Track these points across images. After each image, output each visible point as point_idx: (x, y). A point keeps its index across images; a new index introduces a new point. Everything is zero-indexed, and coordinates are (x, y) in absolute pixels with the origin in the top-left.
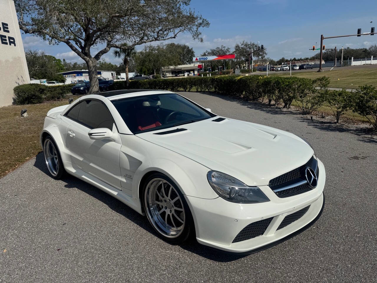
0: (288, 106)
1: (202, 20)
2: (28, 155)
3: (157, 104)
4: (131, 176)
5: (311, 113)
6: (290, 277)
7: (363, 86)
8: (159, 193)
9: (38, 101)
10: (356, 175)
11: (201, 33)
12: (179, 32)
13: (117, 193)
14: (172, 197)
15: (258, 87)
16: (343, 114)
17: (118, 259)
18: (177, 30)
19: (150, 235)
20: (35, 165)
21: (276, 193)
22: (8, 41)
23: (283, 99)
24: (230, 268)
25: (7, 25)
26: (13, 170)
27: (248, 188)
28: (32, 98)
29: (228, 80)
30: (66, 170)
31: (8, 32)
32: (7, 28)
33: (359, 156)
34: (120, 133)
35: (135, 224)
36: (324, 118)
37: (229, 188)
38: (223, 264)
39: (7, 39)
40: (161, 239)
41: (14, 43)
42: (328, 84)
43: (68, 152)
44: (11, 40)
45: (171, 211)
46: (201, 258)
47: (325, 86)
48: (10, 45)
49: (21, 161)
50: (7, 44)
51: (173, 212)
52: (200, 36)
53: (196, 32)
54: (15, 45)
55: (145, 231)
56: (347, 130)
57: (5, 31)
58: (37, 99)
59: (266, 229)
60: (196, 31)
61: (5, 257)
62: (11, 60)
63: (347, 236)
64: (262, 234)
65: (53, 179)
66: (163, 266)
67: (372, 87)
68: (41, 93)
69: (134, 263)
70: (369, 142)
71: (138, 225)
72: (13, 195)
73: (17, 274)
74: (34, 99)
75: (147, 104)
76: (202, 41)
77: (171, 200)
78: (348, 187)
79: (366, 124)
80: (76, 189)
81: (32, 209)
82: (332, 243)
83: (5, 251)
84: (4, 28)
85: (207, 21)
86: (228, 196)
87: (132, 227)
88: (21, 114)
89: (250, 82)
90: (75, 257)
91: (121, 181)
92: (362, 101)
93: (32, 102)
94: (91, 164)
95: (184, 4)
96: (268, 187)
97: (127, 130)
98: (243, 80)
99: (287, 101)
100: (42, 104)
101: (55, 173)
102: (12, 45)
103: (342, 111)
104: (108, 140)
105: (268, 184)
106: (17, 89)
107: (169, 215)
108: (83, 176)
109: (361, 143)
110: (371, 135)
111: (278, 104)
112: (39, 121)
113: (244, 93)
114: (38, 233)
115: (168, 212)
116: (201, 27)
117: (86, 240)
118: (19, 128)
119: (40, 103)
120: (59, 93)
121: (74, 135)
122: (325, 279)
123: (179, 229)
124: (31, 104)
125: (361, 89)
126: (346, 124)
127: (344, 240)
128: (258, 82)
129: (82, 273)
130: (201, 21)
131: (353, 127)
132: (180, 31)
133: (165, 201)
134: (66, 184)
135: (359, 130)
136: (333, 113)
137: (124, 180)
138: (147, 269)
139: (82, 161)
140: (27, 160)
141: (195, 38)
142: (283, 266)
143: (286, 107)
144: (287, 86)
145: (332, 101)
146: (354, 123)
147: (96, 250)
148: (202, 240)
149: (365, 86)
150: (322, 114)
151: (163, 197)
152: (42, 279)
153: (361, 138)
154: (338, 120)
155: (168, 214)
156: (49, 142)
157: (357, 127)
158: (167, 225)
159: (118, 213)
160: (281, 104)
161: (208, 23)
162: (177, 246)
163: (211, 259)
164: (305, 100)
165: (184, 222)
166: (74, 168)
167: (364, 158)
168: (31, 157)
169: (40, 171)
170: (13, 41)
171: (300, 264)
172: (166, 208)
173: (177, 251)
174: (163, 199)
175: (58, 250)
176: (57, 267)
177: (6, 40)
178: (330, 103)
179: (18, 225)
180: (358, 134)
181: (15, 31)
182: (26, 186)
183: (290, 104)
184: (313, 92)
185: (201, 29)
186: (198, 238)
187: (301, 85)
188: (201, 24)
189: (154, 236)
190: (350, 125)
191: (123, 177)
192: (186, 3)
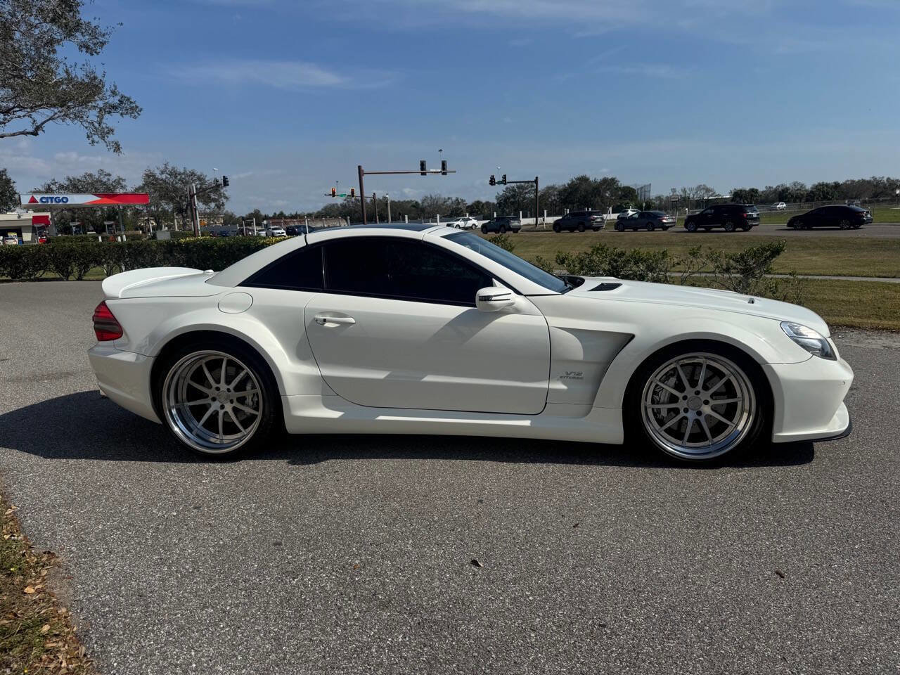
1: (118, 98)
11: (112, 131)
12: (48, 120)
13: (529, 421)
18: (41, 115)
34: (524, 295)
45: (699, 412)
51: (708, 411)
52: (111, 138)
53: (96, 125)
60: (100, 124)
76: (117, 148)
77: (702, 391)
85: (131, 103)
91: (547, 392)
94: (431, 378)
95: (84, 50)
107: (696, 421)
108: (382, 418)
115: (693, 416)
116: (116, 116)
121: (350, 321)
130: (114, 100)
132: (50, 119)
133: (686, 397)
139: (380, 380)
141: (93, 142)
151: (682, 390)
161: (137, 107)
172: (687, 410)
174: (681, 395)
185: (111, 120)
186: (777, 434)
188: (114, 107)
191: (558, 380)
192: (87, 48)
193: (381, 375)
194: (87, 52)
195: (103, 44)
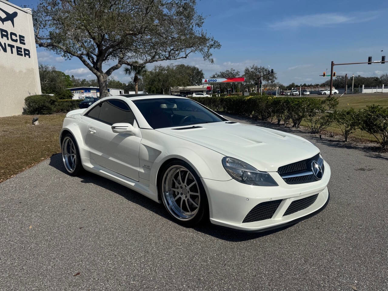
0: (297, 125)
1: (214, 42)
2: (43, 155)
3: (173, 107)
4: (149, 167)
5: (320, 132)
6: (296, 255)
7: (371, 106)
8: (176, 180)
9: (48, 112)
10: (362, 183)
11: (212, 55)
12: (190, 52)
13: (134, 184)
14: (188, 184)
15: (268, 106)
16: (352, 133)
17: (137, 236)
18: (188, 50)
19: (165, 220)
20: (50, 164)
21: (284, 179)
22: (23, 53)
23: (292, 118)
24: (240, 246)
25: (23, 37)
26: (29, 167)
27: (259, 172)
28: (42, 109)
29: (237, 100)
30: (84, 167)
31: (24, 44)
32: (24, 40)
33: (365, 168)
34: (140, 128)
35: (151, 212)
36: (333, 137)
37: (242, 172)
38: (234, 243)
39: (23, 50)
40: (176, 223)
41: (29, 55)
42: (337, 104)
43: (87, 148)
44: (26, 52)
45: (186, 197)
46: (213, 238)
47: (333, 106)
48: (25, 56)
49: (36, 160)
50: (22, 55)
51: (189, 197)
52: (211, 57)
53: (207, 53)
54: (30, 57)
55: (161, 217)
56: (355, 148)
57: (21, 43)
58: (47, 110)
59: (274, 213)
60: (208, 53)
61: (31, 232)
62: (24, 71)
63: (350, 228)
64: (271, 217)
65: (69, 176)
66: (179, 242)
67: (379, 107)
68: (52, 104)
69: (151, 240)
70: (376, 158)
71: (154, 212)
72: (32, 187)
73: (44, 244)
74: (44, 109)
75: (164, 106)
76: (212, 61)
77: (186, 185)
78: (353, 192)
79: (374, 144)
80: (93, 184)
81: (52, 198)
82: (335, 232)
83: (30, 227)
84: (20, 40)
85: (218, 43)
86: (241, 179)
87: (148, 214)
88: (33, 122)
89: (260, 102)
90: (97, 233)
91: (139, 172)
92: (370, 119)
93: (42, 113)
94: (111, 158)
95: (197, 25)
96: (277, 173)
97: (147, 125)
98: (253, 100)
99: (296, 120)
100: (51, 115)
101: (72, 170)
102: (27, 56)
103: (351, 129)
104: (129, 134)
105: (277, 171)
106: (29, 99)
107: (184, 201)
108: (101, 171)
109: (368, 158)
110: (379, 152)
111: (288, 124)
112: (50, 129)
113: (253, 112)
114: (59, 215)
115: (183, 198)
116: (213, 48)
117: (105, 222)
118: (31, 134)
119: (50, 114)
120: (69, 106)
121: (95, 131)
122: (328, 257)
123: (193, 213)
124: (41, 114)
125: (369, 108)
126: (354, 143)
127: (347, 230)
128: (268, 102)
129: (104, 245)
130: (212, 43)
131: (362, 145)
132: (191, 52)
133: (182, 187)
134: (82, 180)
135: (367, 148)
136: (342, 133)
137: (142, 171)
138: (164, 244)
139: (101, 156)
140: (42, 160)
141: (205, 59)
142: (289, 246)
143: (296, 126)
144: (297, 105)
145: (340, 120)
146: (362, 142)
147: (115, 229)
148: (215, 219)
149: (372, 106)
150: (331, 133)
151: (180, 184)
152: (68, 248)
153: (368, 154)
154: (346, 139)
155: (183, 199)
156: (68, 139)
157: (365, 146)
158: (182, 211)
159: (134, 203)
160: (290, 124)
161: (220, 44)
162: (191, 229)
163: (223, 239)
164: (314, 119)
165: (198, 207)
166: (92, 163)
167: (369, 170)
168: (45, 158)
169: (55, 169)
170: (28, 53)
171: (305, 246)
172: (182, 194)
173: (191, 233)
174: (179, 186)
175: (80, 228)
176: (80, 240)
177: (21, 52)
178: (339, 122)
179: (40, 209)
180: (366, 151)
181: (30, 44)
182: (44, 180)
183: (299, 123)
184: (323, 111)
185: (212, 50)
186: (211, 219)
187: (310, 104)
188: (212, 46)
189: (169, 221)
190: (358, 144)
191: (142, 168)
192: (198, 25)
193: (100, 154)
194: (198, 26)
195: (203, 22)
